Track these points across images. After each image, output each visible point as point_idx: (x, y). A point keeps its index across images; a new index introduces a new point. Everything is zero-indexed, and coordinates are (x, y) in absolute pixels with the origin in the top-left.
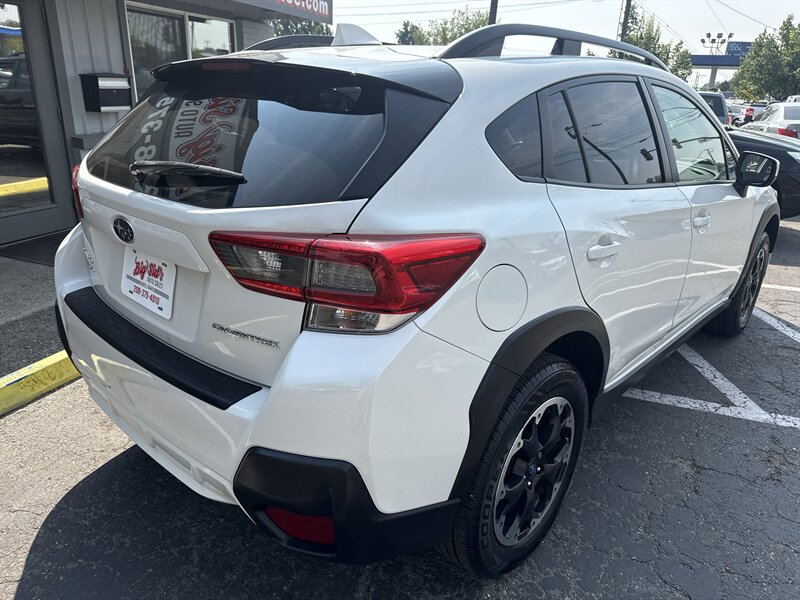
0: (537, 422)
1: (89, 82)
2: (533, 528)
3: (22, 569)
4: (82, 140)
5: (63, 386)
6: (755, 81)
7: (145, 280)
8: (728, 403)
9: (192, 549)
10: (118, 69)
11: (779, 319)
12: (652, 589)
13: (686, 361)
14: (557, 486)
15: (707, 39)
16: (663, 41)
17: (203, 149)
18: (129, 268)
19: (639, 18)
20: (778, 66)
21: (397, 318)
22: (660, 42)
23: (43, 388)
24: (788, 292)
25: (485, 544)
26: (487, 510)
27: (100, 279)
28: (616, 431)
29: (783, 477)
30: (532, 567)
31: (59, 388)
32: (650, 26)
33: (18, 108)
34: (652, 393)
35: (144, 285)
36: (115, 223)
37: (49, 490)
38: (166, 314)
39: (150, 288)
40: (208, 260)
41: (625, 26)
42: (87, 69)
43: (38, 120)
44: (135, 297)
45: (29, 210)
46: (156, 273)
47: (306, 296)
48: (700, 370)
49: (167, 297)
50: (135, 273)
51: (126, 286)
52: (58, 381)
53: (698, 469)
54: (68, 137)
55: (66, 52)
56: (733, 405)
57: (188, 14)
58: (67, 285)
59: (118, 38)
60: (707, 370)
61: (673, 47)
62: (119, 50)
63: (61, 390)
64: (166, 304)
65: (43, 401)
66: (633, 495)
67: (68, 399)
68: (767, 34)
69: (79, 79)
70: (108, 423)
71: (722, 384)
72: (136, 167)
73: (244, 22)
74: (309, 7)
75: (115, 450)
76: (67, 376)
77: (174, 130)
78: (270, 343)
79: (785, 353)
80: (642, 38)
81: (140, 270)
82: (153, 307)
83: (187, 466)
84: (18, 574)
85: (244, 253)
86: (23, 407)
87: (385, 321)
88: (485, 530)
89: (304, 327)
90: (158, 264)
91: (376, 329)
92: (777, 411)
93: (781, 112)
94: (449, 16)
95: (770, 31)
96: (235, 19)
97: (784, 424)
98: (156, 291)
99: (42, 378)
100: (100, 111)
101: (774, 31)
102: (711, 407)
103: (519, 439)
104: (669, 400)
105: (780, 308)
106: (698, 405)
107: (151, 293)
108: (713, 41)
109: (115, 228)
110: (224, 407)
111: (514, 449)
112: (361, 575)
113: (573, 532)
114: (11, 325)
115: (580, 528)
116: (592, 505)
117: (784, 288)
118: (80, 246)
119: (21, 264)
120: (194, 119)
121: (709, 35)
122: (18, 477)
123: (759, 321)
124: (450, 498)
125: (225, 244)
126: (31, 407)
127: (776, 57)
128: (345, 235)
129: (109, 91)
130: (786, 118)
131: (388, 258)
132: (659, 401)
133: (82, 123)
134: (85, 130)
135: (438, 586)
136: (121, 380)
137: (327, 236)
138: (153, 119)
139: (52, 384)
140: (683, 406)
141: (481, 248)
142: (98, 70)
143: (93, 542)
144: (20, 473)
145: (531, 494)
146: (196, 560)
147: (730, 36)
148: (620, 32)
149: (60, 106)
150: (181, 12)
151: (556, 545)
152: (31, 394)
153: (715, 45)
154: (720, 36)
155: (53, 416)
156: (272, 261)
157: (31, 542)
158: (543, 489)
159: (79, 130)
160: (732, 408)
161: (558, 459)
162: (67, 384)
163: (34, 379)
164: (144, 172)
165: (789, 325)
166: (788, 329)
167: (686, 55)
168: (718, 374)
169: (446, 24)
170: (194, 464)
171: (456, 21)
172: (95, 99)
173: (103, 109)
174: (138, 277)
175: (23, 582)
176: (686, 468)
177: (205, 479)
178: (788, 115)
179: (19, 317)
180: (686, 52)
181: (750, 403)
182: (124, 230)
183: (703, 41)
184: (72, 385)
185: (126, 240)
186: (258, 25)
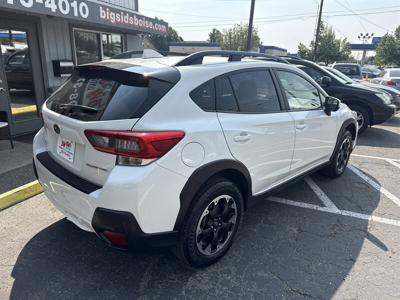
0: (216, 204)
1: (56, 64)
2: (218, 250)
3: (15, 262)
4: (52, 89)
5: (37, 195)
6: (383, 57)
7: (65, 148)
8: (323, 205)
9: (82, 256)
10: (69, 57)
11: (360, 170)
12: (265, 275)
13: (310, 188)
14: (230, 233)
15: (361, 37)
16: (337, 38)
17: (98, 94)
18: (60, 144)
19: (325, 27)
20: (394, 50)
21: (149, 161)
22: (335, 38)
23: (28, 195)
24: (369, 158)
25: (192, 251)
26: (191, 237)
27: (50, 148)
28: (269, 216)
29: (336, 236)
30: (218, 266)
31: (35, 195)
32: (330, 31)
33: (27, 73)
34: (290, 201)
35: (64, 150)
36: (54, 126)
37: (28, 234)
38: (72, 161)
39: (67, 151)
40: (84, 140)
41: (318, 31)
42: (55, 58)
43: (33, 79)
44: (62, 155)
45: (29, 120)
46: (69, 145)
47: (117, 152)
48: (315, 192)
49: (72, 154)
50: (62, 145)
51: (59, 150)
52: (35, 192)
53: (300, 231)
54: (46, 88)
55: (46, 50)
56: (325, 206)
57: (101, 32)
58: (37, 151)
59: (70, 45)
60: (318, 191)
61: (342, 41)
62: (70, 49)
63: (36, 196)
64: (72, 157)
65: (28, 200)
66: (268, 240)
67: (39, 200)
68: (388, 35)
69: (51, 63)
70: (54, 209)
71: (323, 197)
72: (61, 106)
73: (127, 35)
74: (157, 29)
75: (56, 220)
76: (39, 191)
77: (88, 87)
78: (105, 170)
79: (358, 185)
80: (326, 37)
81: (63, 144)
82: (67, 158)
83: (77, 218)
84: (14, 263)
85: (96, 138)
86: (20, 202)
87: (145, 162)
88: (191, 245)
89: (117, 164)
90: (70, 142)
91: (142, 164)
92: (344, 209)
93: (388, 73)
94: (232, 27)
95: (390, 33)
96: (124, 34)
97: (345, 214)
98: (69, 152)
99: (28, 191)
100: (60, 76)
101: (392, 33)
102: (315, 207)
103: (206, 210)
104: (297, 204)
105: (363, 166)
106: (309, 206)
107: (67, 153)
108: (364, 37)
109: (54, 129)
110: (88, 193)
111: (204, 214)
112: (148, 267)
113: (239, 254)
114: (17, 169)
115: (243, 252)
116: (250, 244)
117: (368, 157)
118: (43, 135)
119: (23, 144)
120: (96, 82)
121: (362, 35)
122: (16, 229)
123: (351, 171)
124: (174, 230)
125: (90, 134)
126: (23, 203)
127: (393, 45)
128: (131, 131)
129: (65, 68)
130: (390, 76)
131: (144, 139)
132: (292, 204)
133: (52, 82)
134: (54, 85)
135: (178, 272)
136: (62, 192)
137: (124, 131)
138: (79, 82)
139: (32, 193)
140: (302, 206)
141: (184, 135)
142: (60, 58)
143: (43, 253)
144: (17, 227)
145: (215, 234)
146: (83, 260)
147: (372, 35)
148: (316, 34)
149: (43, 74)
150: (98, 32)
151: (230, 258)
152: (23, 198)
153: (365, 39)
154: (367, 35)
155: (32, 206)
156: (107, 140)
157: (20, 252)
158: (223, 233)
159: (51, 85)
160: (324, 208)
161: (230, 221)
162: (39, 194)
163: (25, 191)
164: (64, 108)
165: (364, 173)
166: (363, 175)
167: (348, 44)
168: (323, 194)
169: (231, 30)
170: (79, 216)
171: (236, 29)
172: (58, 71)
173: (62, 75)
174: (63, 147)
175: (15, 266)
176: (295, 231)
177: (83, 223)
178: (392, 75)
179: (21, 166)
180: (349, 43)
181: (334, 206)
182: (57, 129)
183: (359, 37)
184: (41, 194)
185: (57, 133)
186: (135, 36)
